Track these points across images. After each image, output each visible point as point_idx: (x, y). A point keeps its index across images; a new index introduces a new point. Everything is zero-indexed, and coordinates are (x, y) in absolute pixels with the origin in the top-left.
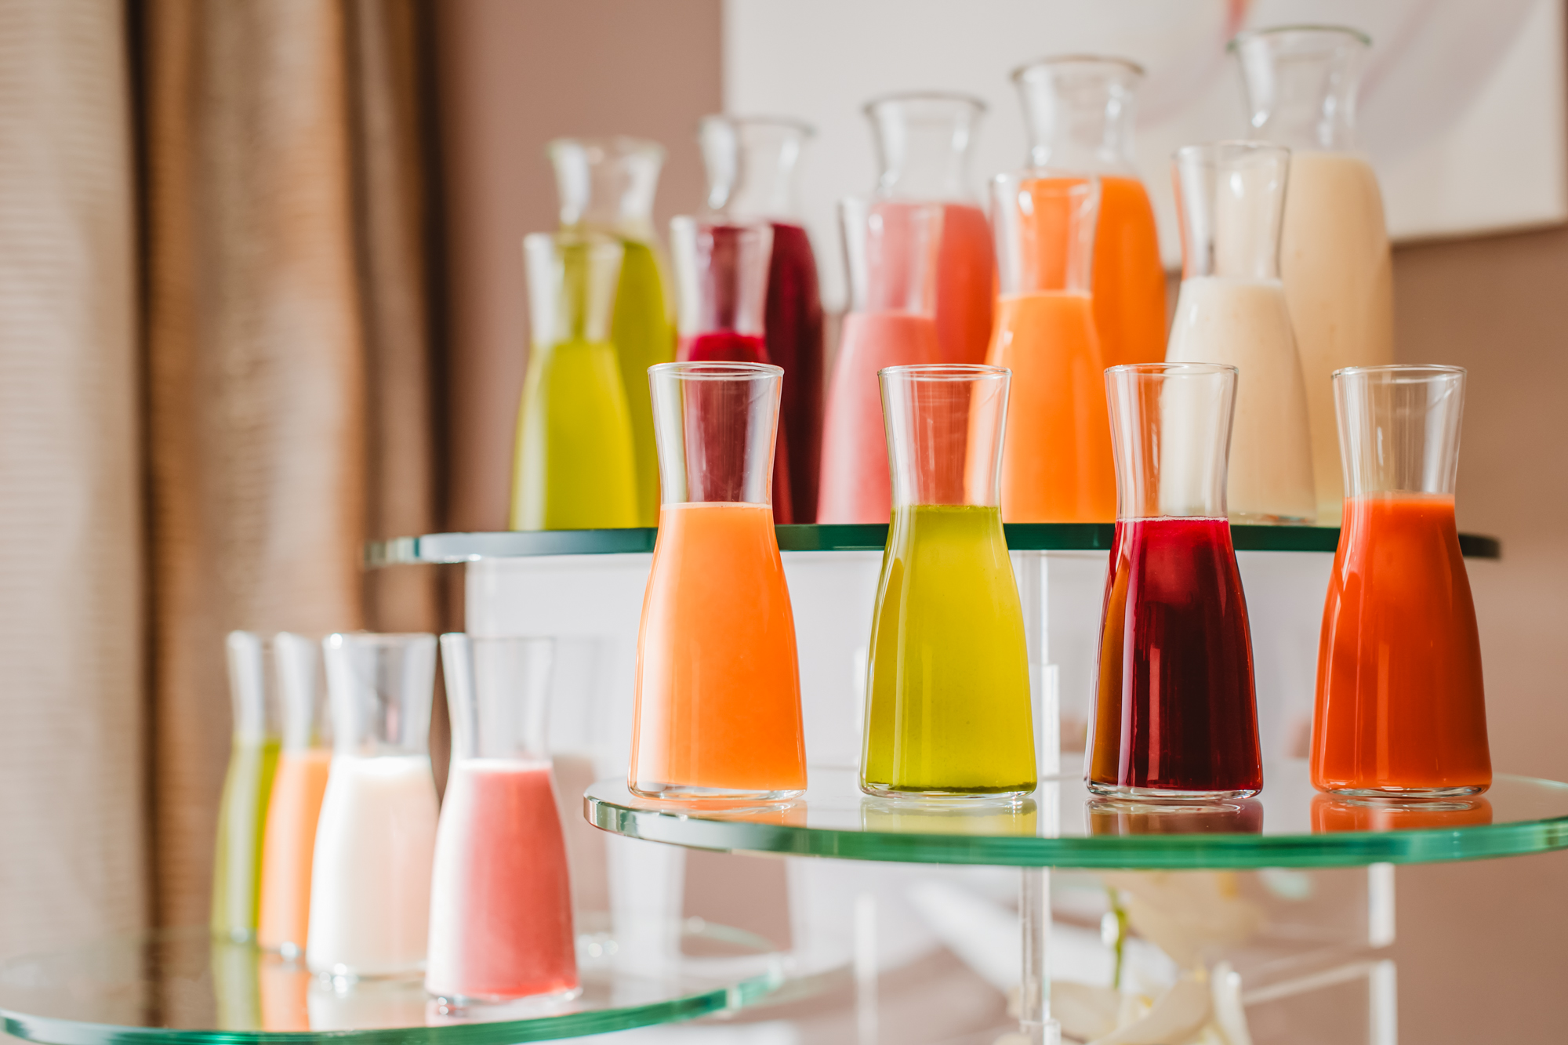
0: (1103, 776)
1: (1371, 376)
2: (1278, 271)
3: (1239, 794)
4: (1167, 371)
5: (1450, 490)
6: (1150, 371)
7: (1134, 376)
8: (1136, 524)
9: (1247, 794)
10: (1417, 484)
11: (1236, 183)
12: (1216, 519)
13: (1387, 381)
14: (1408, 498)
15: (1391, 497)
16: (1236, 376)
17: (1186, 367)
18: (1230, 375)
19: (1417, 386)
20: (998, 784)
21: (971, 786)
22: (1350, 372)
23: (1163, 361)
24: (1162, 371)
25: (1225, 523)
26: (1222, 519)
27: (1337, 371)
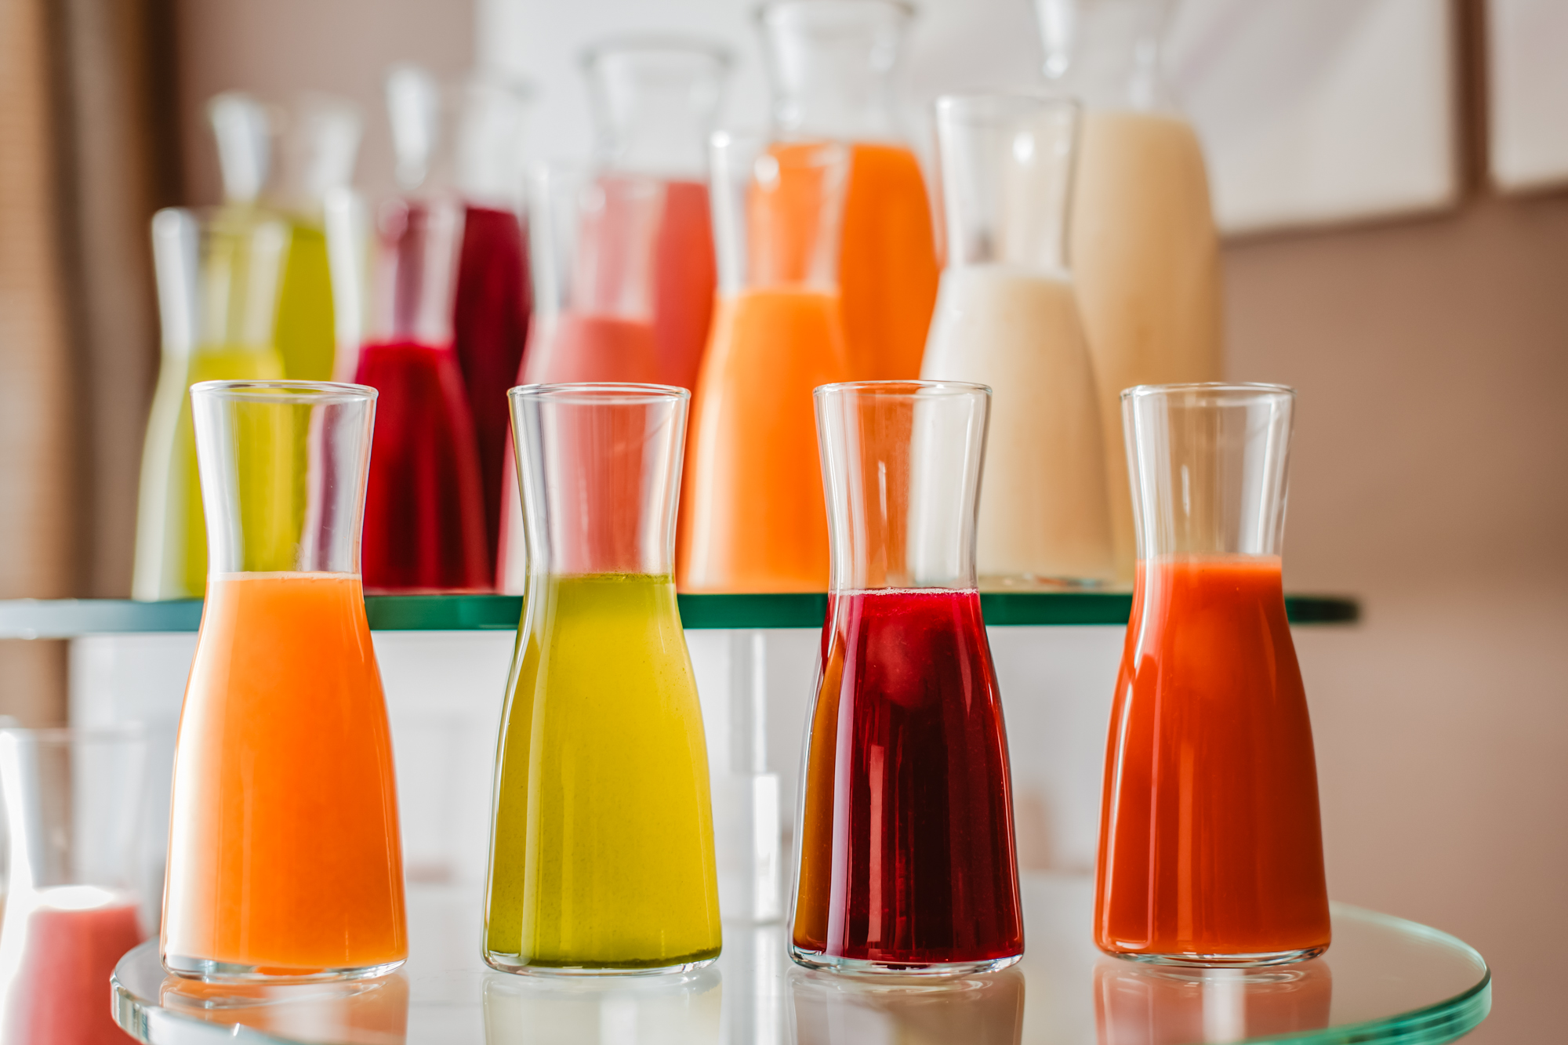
0: (809, 939)
1: (1171, 396)
2: (1066, 257)
3: (990, 965)
4: (921, 391)
5: (1276, 550)
6: (873, 391)
7: (851, 401)
8: (852, 598)
9: (1001, 964)
10: (1233, 543)
11: (1024, 149)
12: (959, 591)
13: (1191, 402)
14: (1220, 562)
15: (1195, 562)
16: (988, 399)
17: (940, 386)
18: (982, 396)
19: (1232, 410)
20: (663, 955)
21: (622, 959)
22: (1140, 392)
23: (917, 378)
24: (913, 390)
25: (974, 596)
26: (968, 591)
27: (1127, 391)
